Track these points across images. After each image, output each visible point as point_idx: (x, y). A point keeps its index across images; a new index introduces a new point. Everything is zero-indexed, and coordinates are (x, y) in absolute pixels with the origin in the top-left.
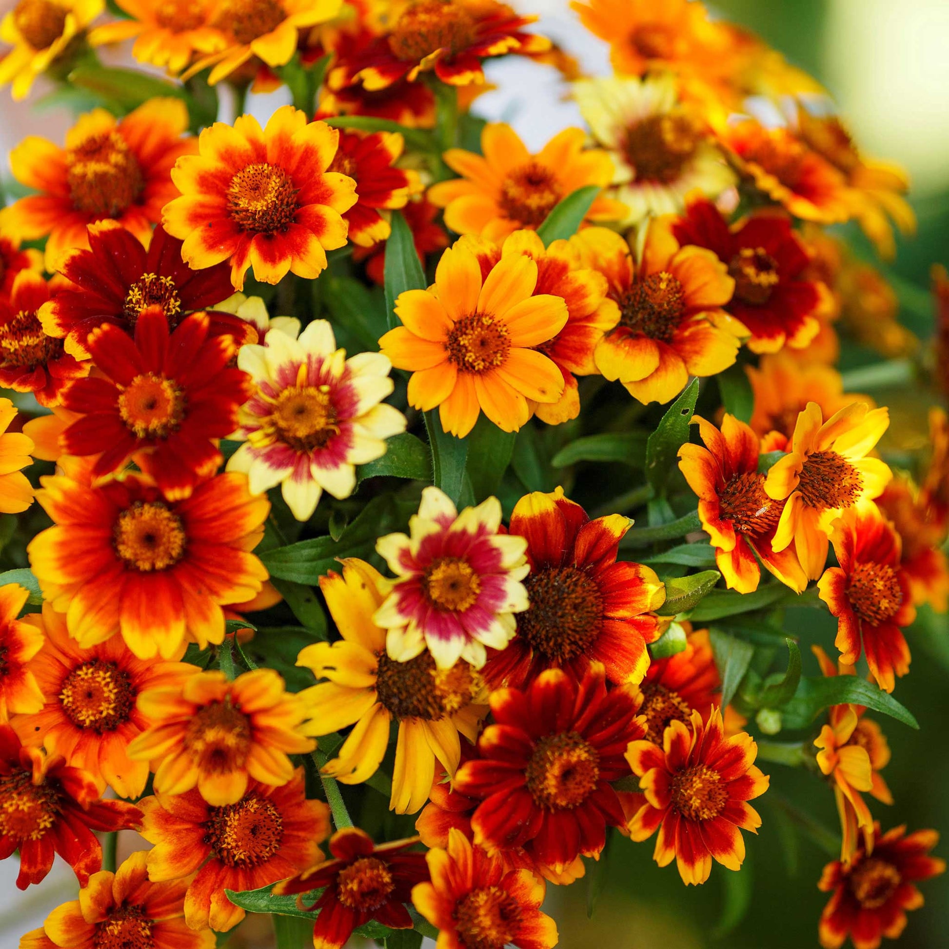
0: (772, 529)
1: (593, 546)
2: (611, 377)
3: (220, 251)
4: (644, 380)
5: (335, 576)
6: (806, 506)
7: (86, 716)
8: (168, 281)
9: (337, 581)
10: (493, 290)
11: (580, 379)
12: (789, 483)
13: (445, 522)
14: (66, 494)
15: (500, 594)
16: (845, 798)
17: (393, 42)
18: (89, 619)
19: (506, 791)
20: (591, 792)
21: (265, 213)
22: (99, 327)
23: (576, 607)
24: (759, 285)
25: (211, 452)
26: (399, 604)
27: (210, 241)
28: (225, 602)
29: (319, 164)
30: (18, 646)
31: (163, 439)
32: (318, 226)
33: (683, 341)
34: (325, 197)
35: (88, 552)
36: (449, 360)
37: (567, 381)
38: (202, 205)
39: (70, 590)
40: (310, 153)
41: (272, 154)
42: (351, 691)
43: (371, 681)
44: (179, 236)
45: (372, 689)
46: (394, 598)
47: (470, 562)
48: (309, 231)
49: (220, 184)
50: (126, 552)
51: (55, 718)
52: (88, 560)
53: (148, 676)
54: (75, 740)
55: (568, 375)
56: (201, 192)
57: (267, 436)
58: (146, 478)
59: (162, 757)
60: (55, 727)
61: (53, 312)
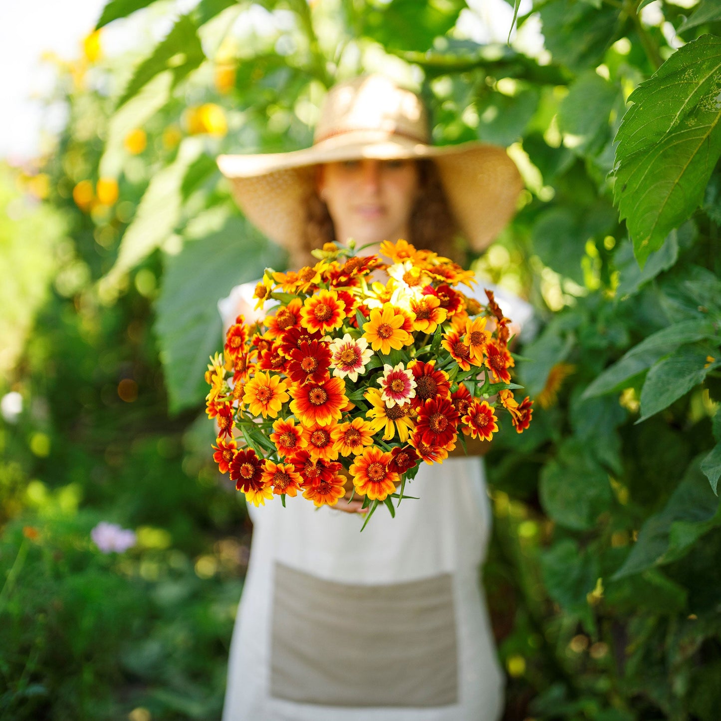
0: (469, 353)
1: (428, 370)
2: (419, 330)
3: (317, 328)
4: (427, 329)
6: (474, 346)
7: (319, 443)
8: (307, 336)
9: (368, 394)
10: (385, 317)
11: (412, 333)
12: (468, 342)
13: (391, 371)
14: (295, 391)
15: (409, 385)
16: (512, 411)
17: (345, 270)
18: (308, 420)
19: (427, 432)
20: (447, 425)
21: (325, 315)
22: (292, 350)
23: (429, 385)
24: (445, 301)
25: (326, 371)
26: (386, 394)
27: (314, 326)
28: (340, 409)
29: (334, 300)
30: (297, 432)
31: (314, 371)
32: (338, 315)
33: (432, 317)
34: (338, 307)
35: (304, 404)
36: (379, 337)
37: (409, 334)
38: (309, 318)
39: (302, 414)
40: (331, 298)
41: (322, 301)
42: (381, 418)
43: (385, 414)
44: (306, 327)
45: (386, 416)
46: (385, 393)
47: (400, 379)
48: (336, 316)
49: (312, 312)
50: (313, 401)
51: (312, 447)
52: (304, 406)
53: (331, 430)
54: (319, 451)
55: (409, 333)
56: (309, 315)
57: (341, 364)
58: (313, 382)
59: (341, 448)
60: (313, 449)
61: (282, 350)
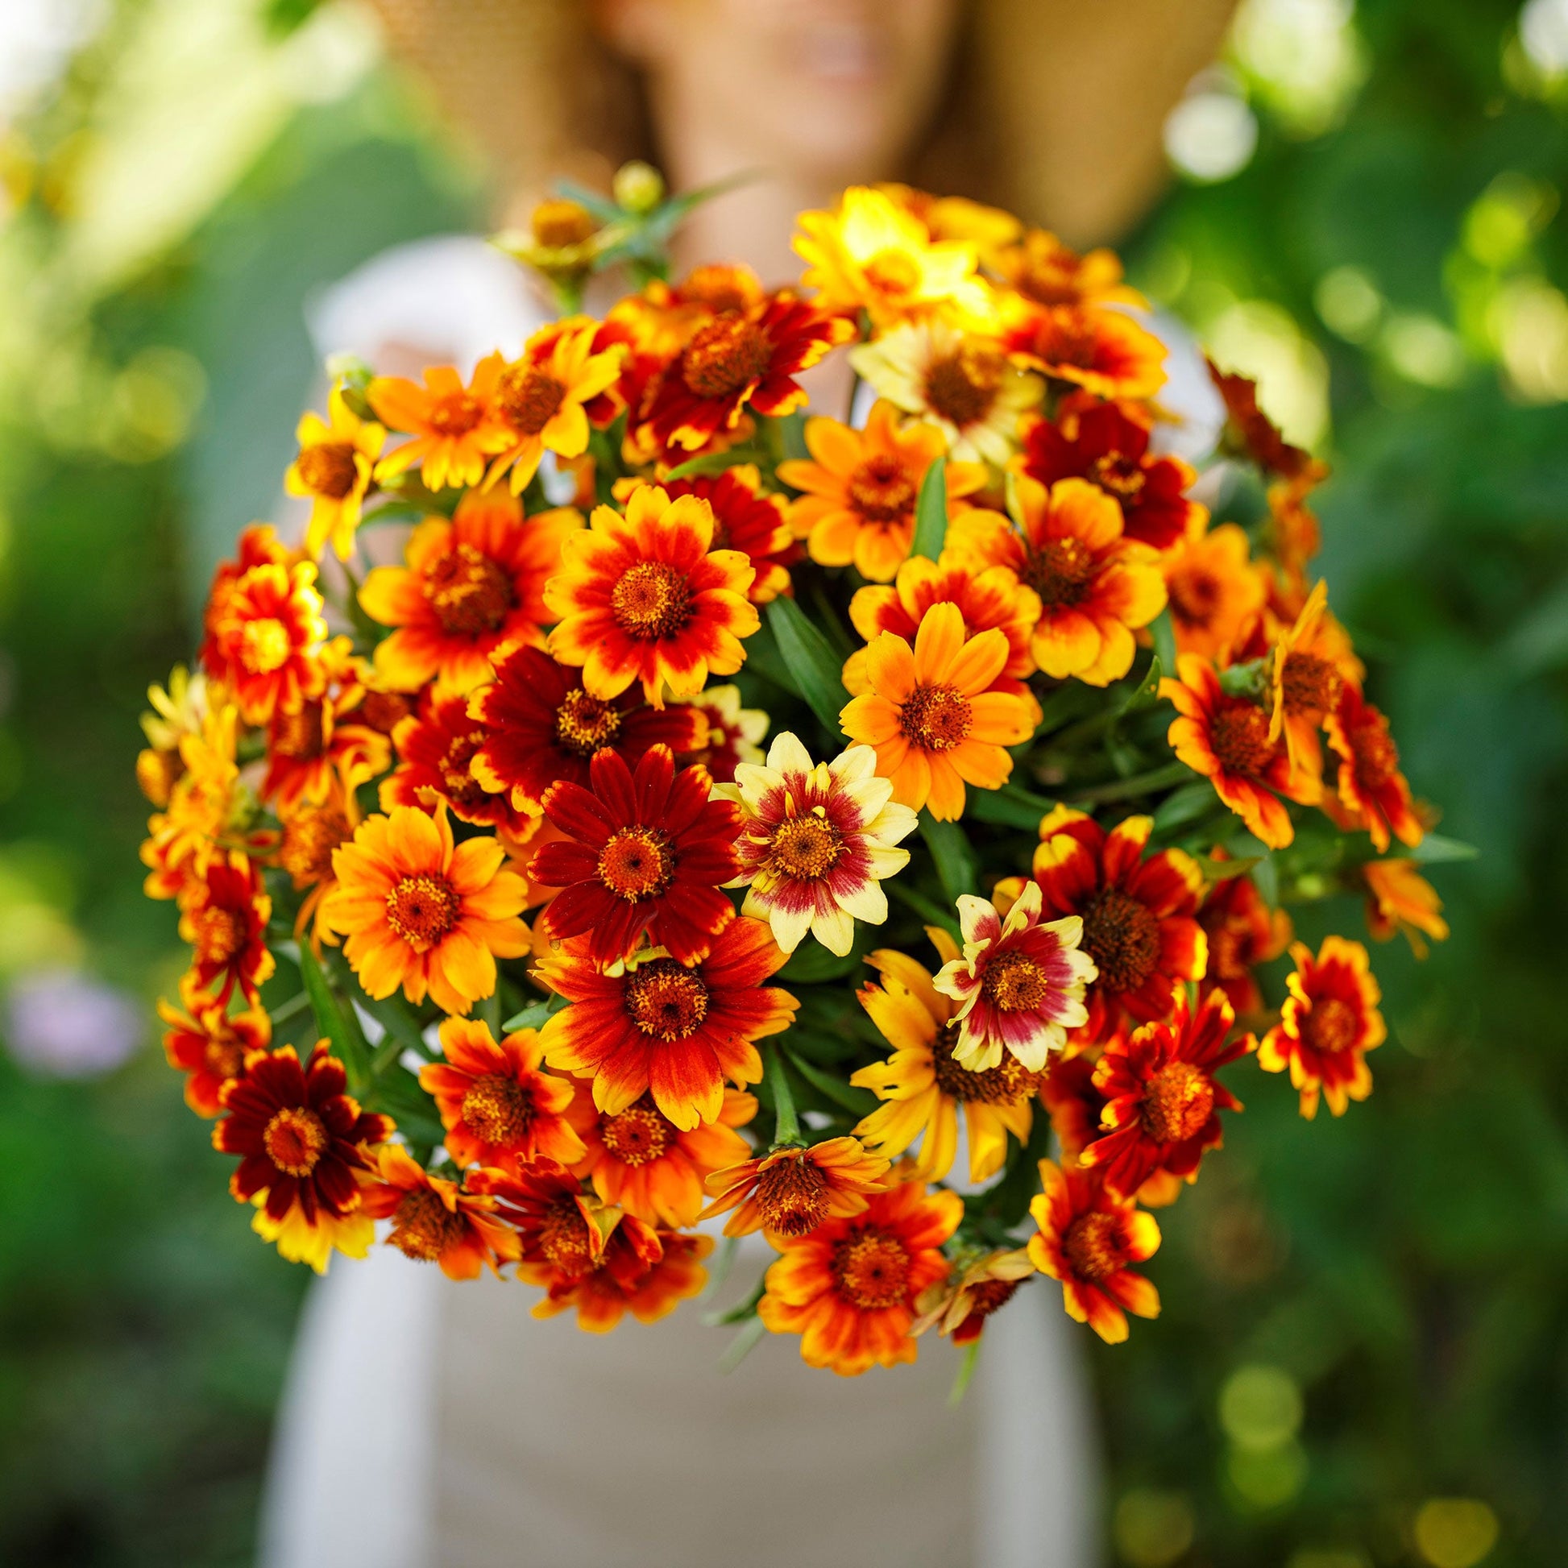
2: (1061, 674)
3: (625, 671)
4: (1094, 664)
5: (875, 989)
9: (878, 994)
18: (616, 1089)
21: (661, 619)
22: (550, 786)
23: (1138, 944)
27: (611, 662)
29: (699, 542)
30: (545, 1096)
32: (722, 614)
33: (1103, 595)
34: (718, 582)
38: (589, 623)
40: (685, 535)
41: (643, 544)
44: (576, 664)
45: (932, 1084)
48: (714, 623)
49: (599, 595)
50: (648, 1028)
52: (604, 1036)
56: (583, 610)
57: (774, 877)
61: (487, 765)
